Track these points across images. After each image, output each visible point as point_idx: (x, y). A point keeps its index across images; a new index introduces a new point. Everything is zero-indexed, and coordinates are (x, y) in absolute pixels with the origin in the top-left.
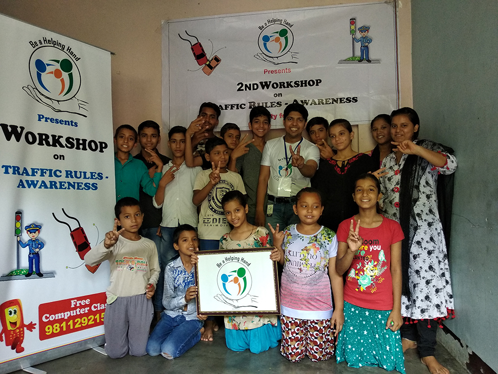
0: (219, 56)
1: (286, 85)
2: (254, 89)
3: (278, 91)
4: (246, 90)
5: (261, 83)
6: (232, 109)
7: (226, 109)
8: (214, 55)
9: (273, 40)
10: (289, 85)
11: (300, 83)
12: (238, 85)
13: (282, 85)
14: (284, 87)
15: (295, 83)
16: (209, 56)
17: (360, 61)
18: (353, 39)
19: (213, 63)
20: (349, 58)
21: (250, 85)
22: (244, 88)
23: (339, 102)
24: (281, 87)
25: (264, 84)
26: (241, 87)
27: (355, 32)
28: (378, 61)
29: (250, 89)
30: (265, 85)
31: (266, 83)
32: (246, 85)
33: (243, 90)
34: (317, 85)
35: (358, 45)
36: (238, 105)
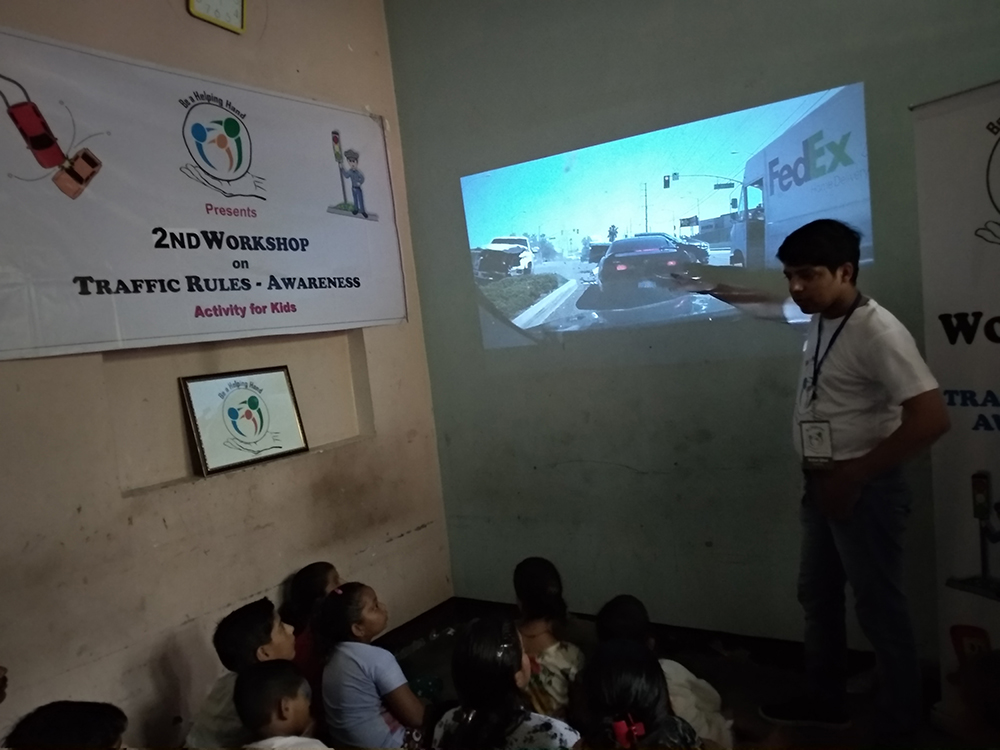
0: (97, 153)
1: (252, 243)
2: (191, 246)
3: (240, 254)
4: (174, 246)
5: (204, 233)
6: (150, 290)
7: (136, 291)
8: (80, 148)
9: (213, 141)
10: (258, 245)
11: (276, 243)
12: (155, 231)
13: (244, 243)
14: (250, 248)
15: (268, 239)
16: (68, 145)
17: (355, 213)
18: (342, 170)
19: (82, 168)
20: (340, 205)
21: (181, 235)
22: (168, 241)
23: (338, 285)
24: (243, 248)
25: (210, 236)
26: (164, 240)
27: (341, 157)
28: (375, 217)
29: (183, 246)
30: (213, 239)
31: (214, 233)
32: (172, 235)
33: (167, 246)
34: (303, 250)
35: (349, 182)
36: (162, 282)
